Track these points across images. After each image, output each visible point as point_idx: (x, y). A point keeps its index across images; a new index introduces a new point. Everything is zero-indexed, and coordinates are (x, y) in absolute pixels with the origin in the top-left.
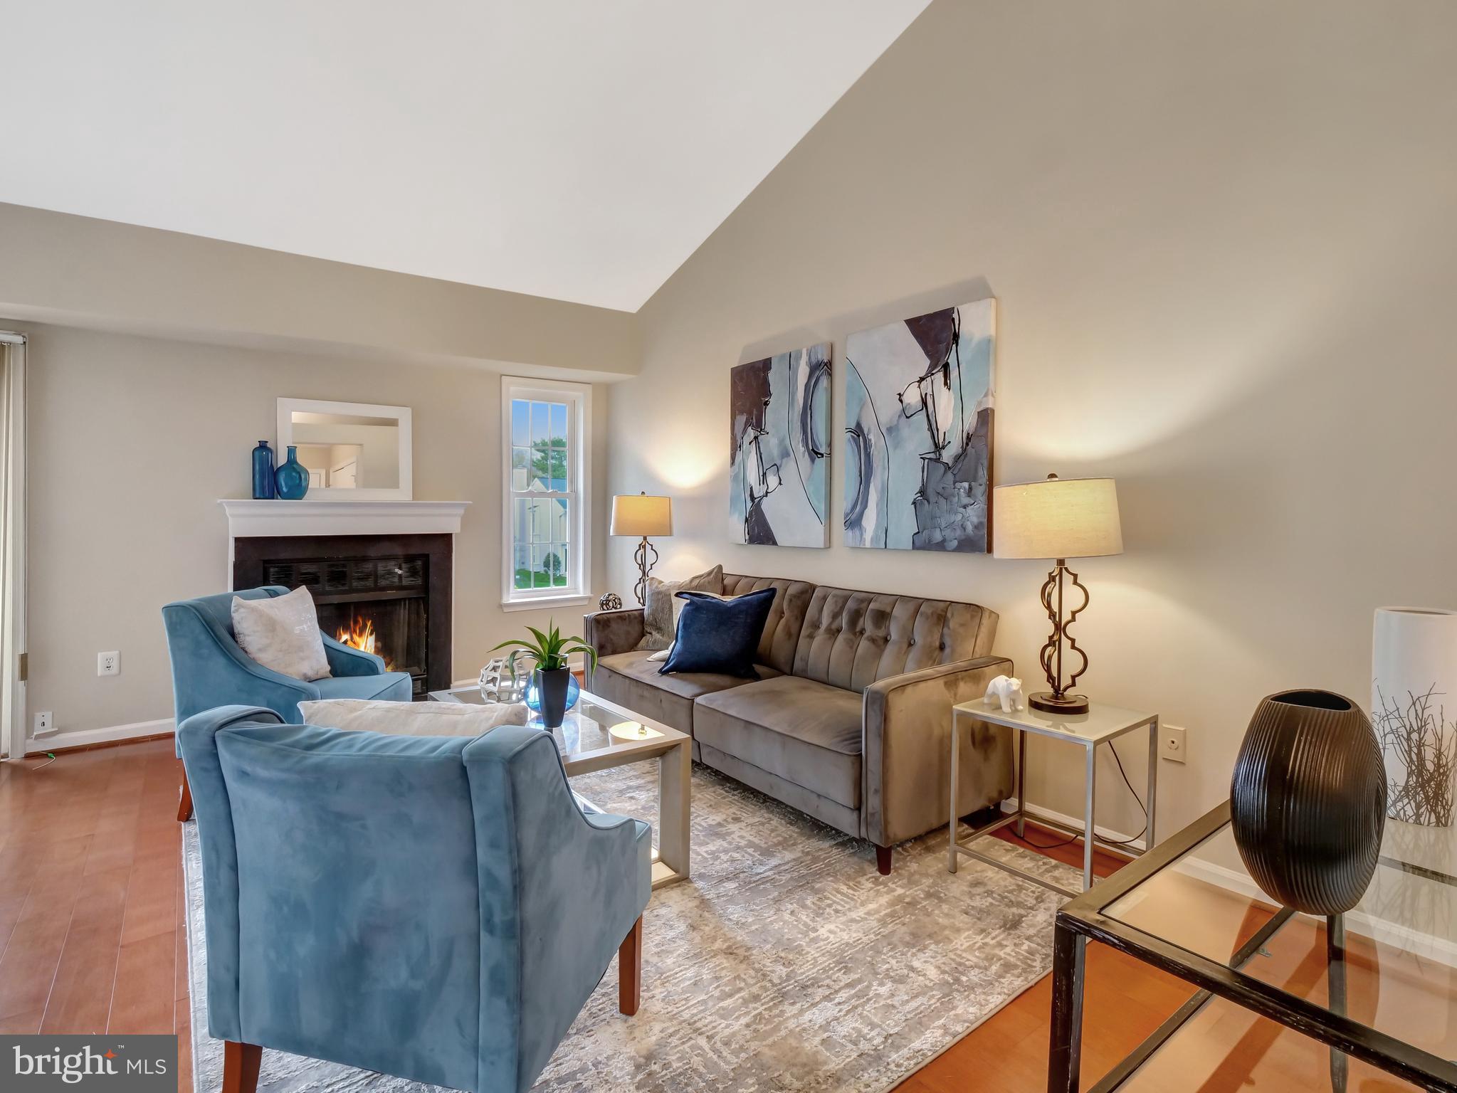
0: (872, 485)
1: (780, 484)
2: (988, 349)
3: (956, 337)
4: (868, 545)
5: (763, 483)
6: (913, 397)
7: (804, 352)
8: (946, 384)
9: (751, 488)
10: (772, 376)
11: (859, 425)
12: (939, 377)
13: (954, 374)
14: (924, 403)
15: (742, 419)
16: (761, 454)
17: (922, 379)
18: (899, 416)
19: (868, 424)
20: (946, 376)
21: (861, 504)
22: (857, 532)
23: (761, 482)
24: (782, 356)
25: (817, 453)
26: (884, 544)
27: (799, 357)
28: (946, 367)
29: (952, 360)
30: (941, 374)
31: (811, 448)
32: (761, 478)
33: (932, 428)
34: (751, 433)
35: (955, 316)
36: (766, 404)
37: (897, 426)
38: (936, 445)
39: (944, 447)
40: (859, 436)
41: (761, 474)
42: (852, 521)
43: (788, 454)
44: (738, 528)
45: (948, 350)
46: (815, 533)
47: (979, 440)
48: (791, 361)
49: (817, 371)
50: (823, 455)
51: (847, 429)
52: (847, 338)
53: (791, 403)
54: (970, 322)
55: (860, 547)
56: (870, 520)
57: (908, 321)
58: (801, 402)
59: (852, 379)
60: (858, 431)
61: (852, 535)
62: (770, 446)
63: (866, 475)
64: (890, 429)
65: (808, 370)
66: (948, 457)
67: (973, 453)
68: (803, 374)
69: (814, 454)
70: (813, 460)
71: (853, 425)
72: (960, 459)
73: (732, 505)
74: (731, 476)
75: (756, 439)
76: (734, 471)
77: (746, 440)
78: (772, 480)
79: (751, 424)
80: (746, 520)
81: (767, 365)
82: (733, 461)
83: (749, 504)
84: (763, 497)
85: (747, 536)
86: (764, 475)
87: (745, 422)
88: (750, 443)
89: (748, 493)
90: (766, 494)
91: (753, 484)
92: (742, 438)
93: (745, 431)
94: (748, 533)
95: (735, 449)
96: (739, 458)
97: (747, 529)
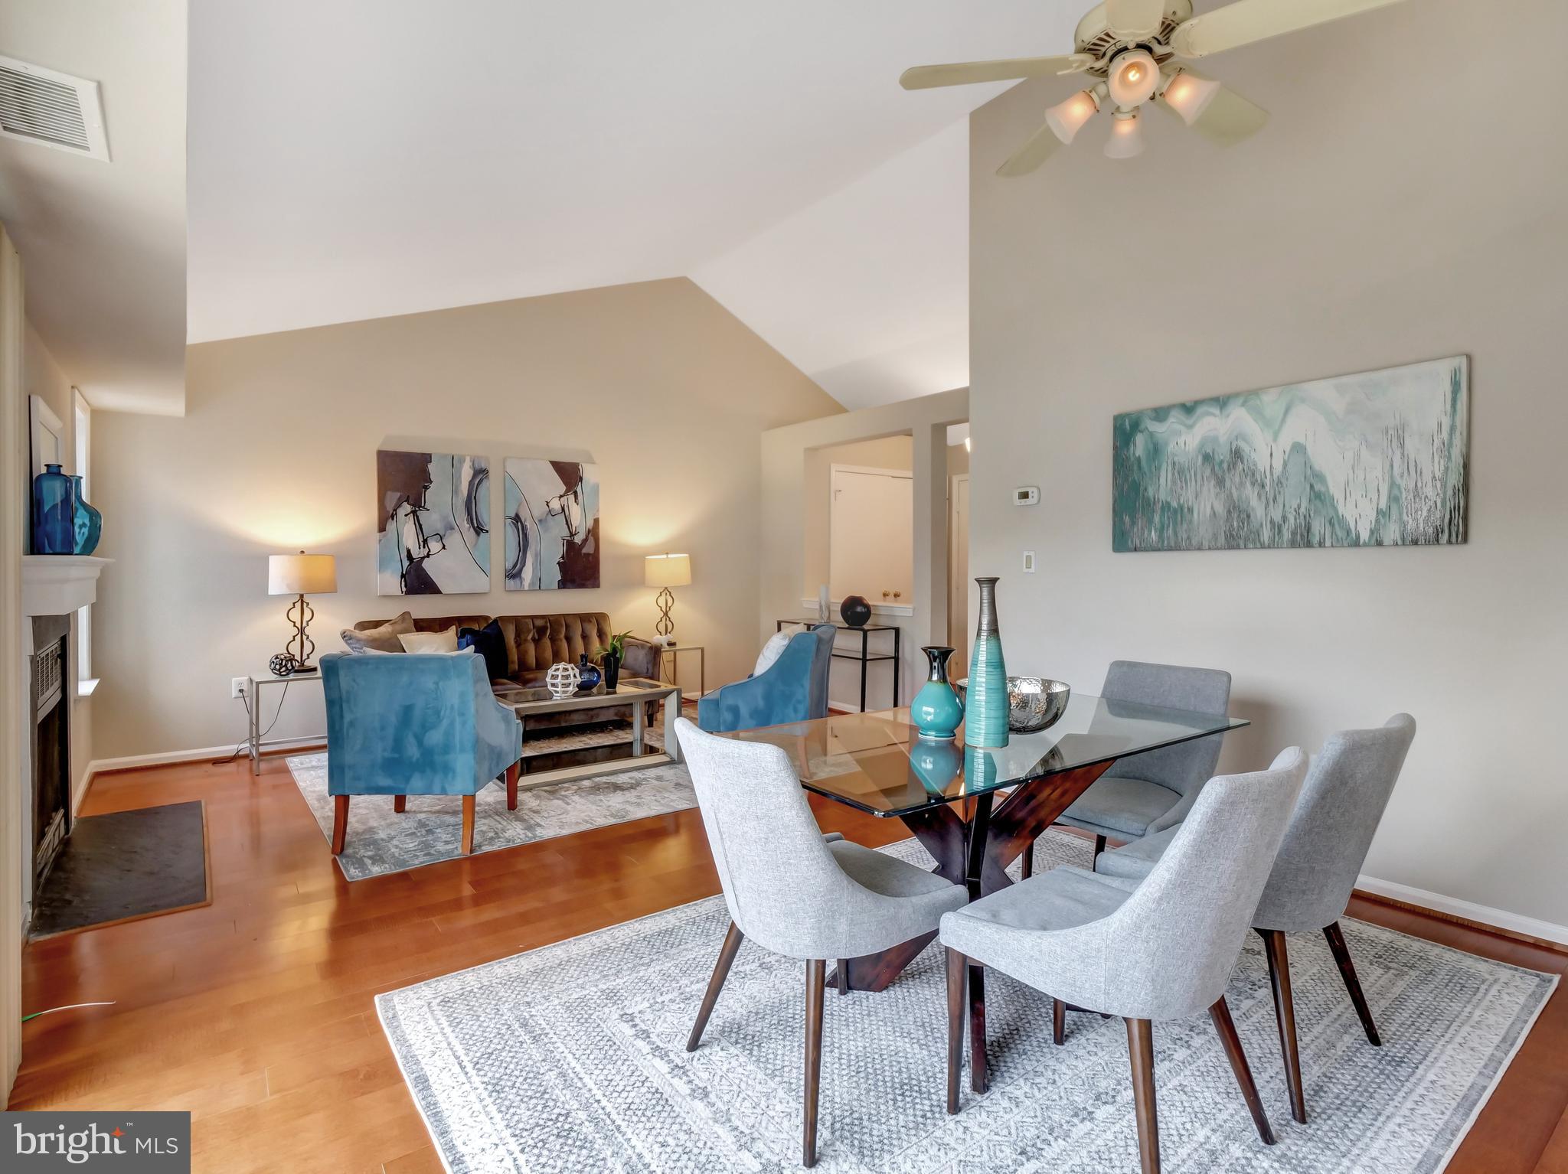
0: (528, 553)
1: (444, 548)
2: (596, 489)
3: (581, 479)
4: (526, 588)
6: (556, 505)
7: (468, 459)
8: (576, 501)
9: (409, 551)
10: (431, 467)
11: (517, 515)
12: (572, 497)
13: (580, 497)
14: (563, 509)
15: (392, 497)
17: (561, 496)
18: (547, 514)
19: (524, 515)
20: (576, 497)
21: (521, 562)
22: (517, 580)
24: (444, 456)
25: (482, 530)
26: (538, 585)
27: (462, 460)
28: (575, 493)
29: (579, 490)
30: (573, 496)
31: (476, 524)
32: (422, 544)
33: (568, 523)
35: (580, 467)
36: (426, 488)
37: (546, 519)
38: (571, 532)
39: (575, 534)
40: (518, 522)
41: (421, 540)
42: (514, 574)
43: (452, 528)
44: (392, 582)
45: (576, 485)
46: (481, 583)
47: (594, 532)
48: (454, 462)
49: (480, 474)
50: (487, 532)
51: (506, 517)
52: (504, 460)
53: (455, 491)
54: (589, 473)
55: (521, 590)
56: (528, 574)
57: (551, 462)
58: (465, 493)
59: (510, 485)
60: (517, 519)
61: (511, 583)
62: (431, 519)
63: (523, 546)
64: (540, 521)
65: (471, 472)
66: (578, 540)
67: (591, 539)
68: (466, 474)
69: (479, 530)
70: (478, 534)
71: (513, 515)
72: (585, 541)
73: (383, 564)
74: (380, 541)
75: (414, 512)
76: (384, 536)
77: (401, 512)
78: (434, 546)
79: (407, 501)
80: (403, 576)
81: (426, 458)
82: (382, 528)
83: (406, 563)
84: (423, 558)
85: (404, 589)
86: (425, 541)
87: (399, 498)
88: (406, 515)
89: (404, 554)
90: (428, 556)
91: (410, 547)
92: (395, 510)
93: (399, 505)
94: (406, 586)
95: (385, 518)
96: (391, 526)
97: (403, 583)
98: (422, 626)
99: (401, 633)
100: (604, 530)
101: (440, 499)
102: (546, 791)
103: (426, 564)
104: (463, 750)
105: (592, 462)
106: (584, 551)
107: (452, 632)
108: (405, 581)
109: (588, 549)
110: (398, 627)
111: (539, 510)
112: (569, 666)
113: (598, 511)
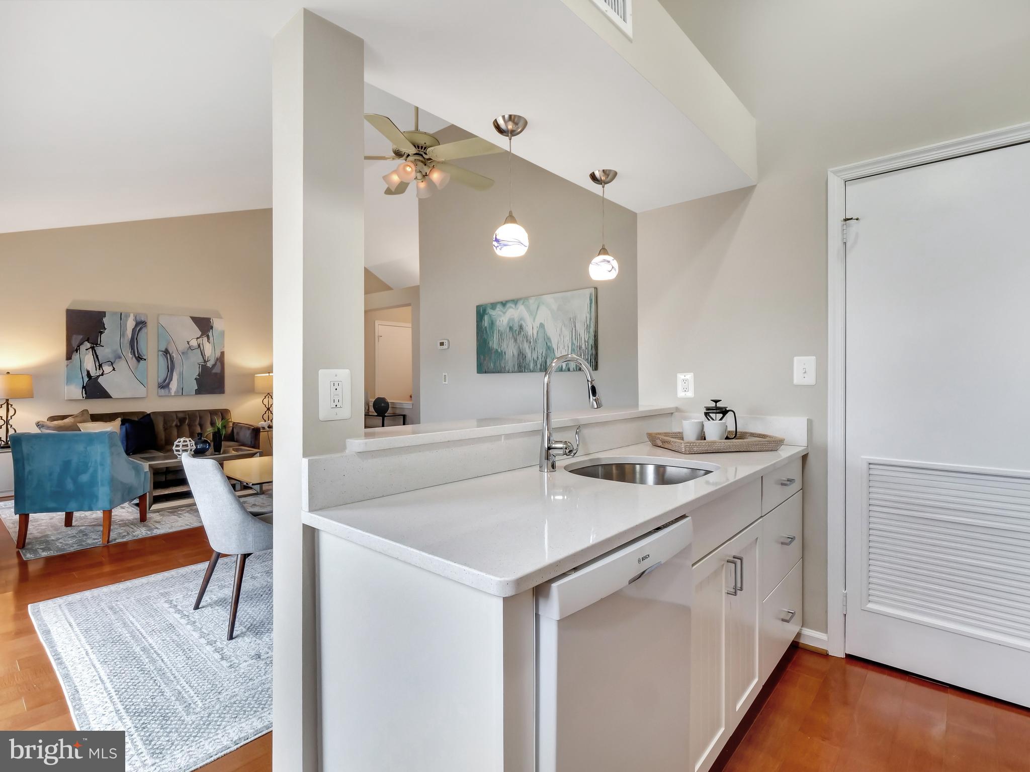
0: (174, 372)
1: (114, 369)
2: (222, 334)
3: (212, 328)
4: (173, 394)
5: (100, 369)
6: (194, 343)
7: (132, 315)
8: (208, 341)
9: (88, 372)
10: (105, 320)
11: (167, 350)
12: (205, 339)
13: (211, 338)
14: (199, 346)
15: (77, 338)
16: (97, 356)
17: (197, 338)
18: (188, 349)
19: (172, 350)
20: (208, 339)
21: (169, 379)
22: (167, 390)
23: (98, 369)
24: (115, 313)
25: (141, 359)
26: (181, 392)
27: (127, 316)
28: (208, 337)
29: (210, 334)
30: (206, 338)
31: (137, 356)
32: (98, 367)
33: (203, 354)
34: (88, 345)
35: (211, 320)
36: (101, 333)
37: (187, 352)
38: (205, 360)
39: (208, 361)
40: (167, 354)
41: (97, 364)
42: (164, 385)
43: (120, 358)
44: (76, 391)
45: (208, 331)
46: (141, 391)
47: (221, 360)
48: (122, 317)
49: (141, 324)
50: (145, 360)
51: (159, 351)
52: (158, 315)
53: (122, 335)
54: (217, 324)
55: (169, 396)
56: (174, 385)
57: (191, 317)
58: (130, 336)
59: (162, 332)
60: (166, 352)
61: (162, 392)
62: (104, 352)
63: (171, 369)
64: (183, 353)
65: (134, 323)
66: (209, 364)
67: (219, 364)
68: (131, 324)
69: (139, 358)
70: (139, 361)
71: (164, 350)
72: (214, 366)
73: (69, 380)
74: (67, 365)
75: (93, 348)
76: (70, 362)
77: (83, 348)
78: (107, 369)
79: (88, 340)
80: (84, 387)
81: (103, 314)
82: (69, 357)
83: (86, 379)
84: (99, 376)
85: (84, 395)
86: (100, 366)
87: (82, 339)
88: (86, 350)
89: (85, 374)
90: (102, 374)
91: (89, 369)
92: (79, 346)
93: (81, 343)
94: (86, 394)
95: (72, 350)
96: (76, 357)
97: (84, 392)
98: (95, 418)
99: (80, 422)
100: (228, 359)
101: (110, 340)
102: (168, 512)
103: (100, 380)
104: (102, 485)
105: (221, 317)
106: (214, 371)
107: (118, 422)
108: (85, 390)
109: (217, 370)
110: (79, 419)
111: (182, 346)
112: (187, 440)
113: (224, 347)
